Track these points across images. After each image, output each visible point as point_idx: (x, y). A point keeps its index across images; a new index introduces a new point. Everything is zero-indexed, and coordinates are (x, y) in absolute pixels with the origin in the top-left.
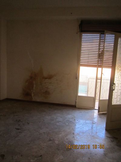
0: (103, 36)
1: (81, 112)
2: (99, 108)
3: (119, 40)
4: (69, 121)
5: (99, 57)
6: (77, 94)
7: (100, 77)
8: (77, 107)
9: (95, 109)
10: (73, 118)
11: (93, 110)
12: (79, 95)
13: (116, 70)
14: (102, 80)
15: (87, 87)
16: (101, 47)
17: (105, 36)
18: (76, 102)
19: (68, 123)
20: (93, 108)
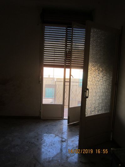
0: (70, 30)
1: (47, 126)
2: (69, 117)
3: (91, 39)
4: (30, 143)
5: (67, 55)
6: (41, 102)
7: (69, 78)
8: (41, 118)
9: (64, 119)
10: (36, 136)
11: (61, 121)
12: (43, 103)
13: (89, 70)
14: (71, 83)
15: (54, 90)
16: (68, 42)
17: (73, 30)
18: (40, 112)
19: (27, 147)
20: (62, 118)
